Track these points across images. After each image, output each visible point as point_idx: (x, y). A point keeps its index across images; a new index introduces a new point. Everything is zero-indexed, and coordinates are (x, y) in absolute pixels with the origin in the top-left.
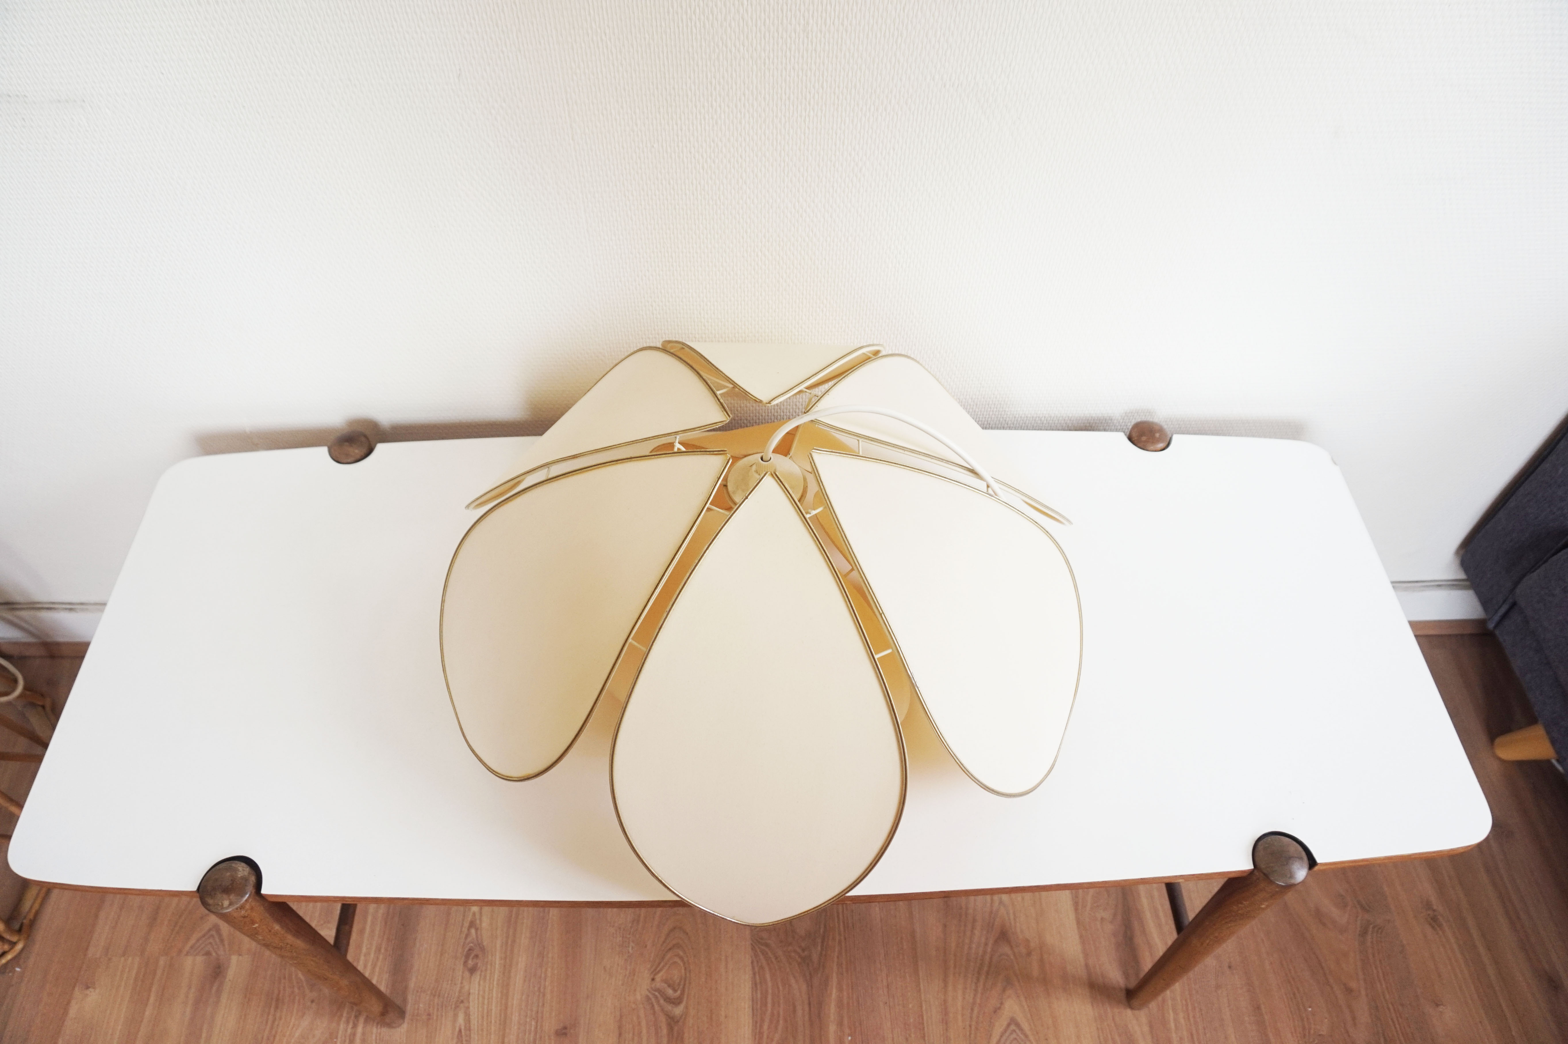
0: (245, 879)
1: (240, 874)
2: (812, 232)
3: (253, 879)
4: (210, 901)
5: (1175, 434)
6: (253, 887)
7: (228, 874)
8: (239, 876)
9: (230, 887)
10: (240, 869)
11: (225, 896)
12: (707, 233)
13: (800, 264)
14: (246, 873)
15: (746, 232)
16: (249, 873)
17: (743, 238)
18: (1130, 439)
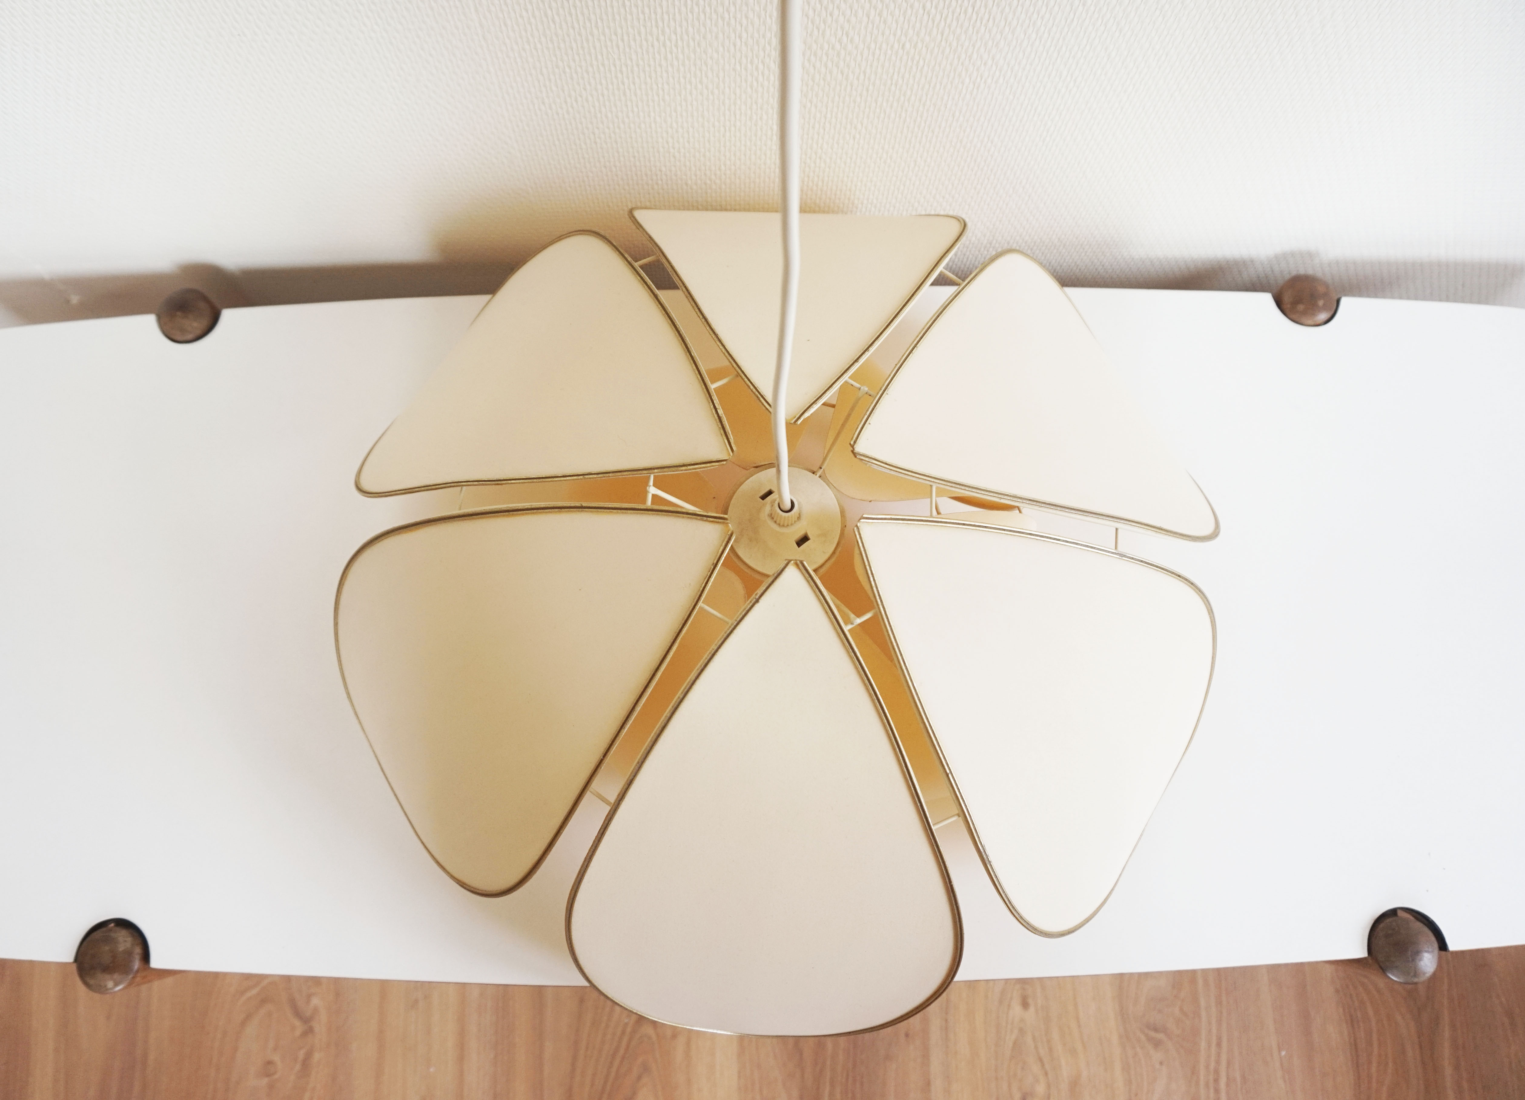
0: (129, 953)
1: (121, 948)
2: (848, 36)
3: (138, 950)
4: (92, 982)
5: (1345, 295)
6: (140, 960)
7: (107, 948)
8: (120, 950)
9: (111, 965)
10: (121, 939)
11: (107, 976)
12: (677, 40)
13: (824, 80)
14: (128, 945)
15: (740, 37)
16: (132, 945)
17: (735, 45)
18: (1279, 303)
